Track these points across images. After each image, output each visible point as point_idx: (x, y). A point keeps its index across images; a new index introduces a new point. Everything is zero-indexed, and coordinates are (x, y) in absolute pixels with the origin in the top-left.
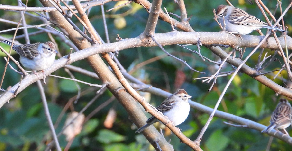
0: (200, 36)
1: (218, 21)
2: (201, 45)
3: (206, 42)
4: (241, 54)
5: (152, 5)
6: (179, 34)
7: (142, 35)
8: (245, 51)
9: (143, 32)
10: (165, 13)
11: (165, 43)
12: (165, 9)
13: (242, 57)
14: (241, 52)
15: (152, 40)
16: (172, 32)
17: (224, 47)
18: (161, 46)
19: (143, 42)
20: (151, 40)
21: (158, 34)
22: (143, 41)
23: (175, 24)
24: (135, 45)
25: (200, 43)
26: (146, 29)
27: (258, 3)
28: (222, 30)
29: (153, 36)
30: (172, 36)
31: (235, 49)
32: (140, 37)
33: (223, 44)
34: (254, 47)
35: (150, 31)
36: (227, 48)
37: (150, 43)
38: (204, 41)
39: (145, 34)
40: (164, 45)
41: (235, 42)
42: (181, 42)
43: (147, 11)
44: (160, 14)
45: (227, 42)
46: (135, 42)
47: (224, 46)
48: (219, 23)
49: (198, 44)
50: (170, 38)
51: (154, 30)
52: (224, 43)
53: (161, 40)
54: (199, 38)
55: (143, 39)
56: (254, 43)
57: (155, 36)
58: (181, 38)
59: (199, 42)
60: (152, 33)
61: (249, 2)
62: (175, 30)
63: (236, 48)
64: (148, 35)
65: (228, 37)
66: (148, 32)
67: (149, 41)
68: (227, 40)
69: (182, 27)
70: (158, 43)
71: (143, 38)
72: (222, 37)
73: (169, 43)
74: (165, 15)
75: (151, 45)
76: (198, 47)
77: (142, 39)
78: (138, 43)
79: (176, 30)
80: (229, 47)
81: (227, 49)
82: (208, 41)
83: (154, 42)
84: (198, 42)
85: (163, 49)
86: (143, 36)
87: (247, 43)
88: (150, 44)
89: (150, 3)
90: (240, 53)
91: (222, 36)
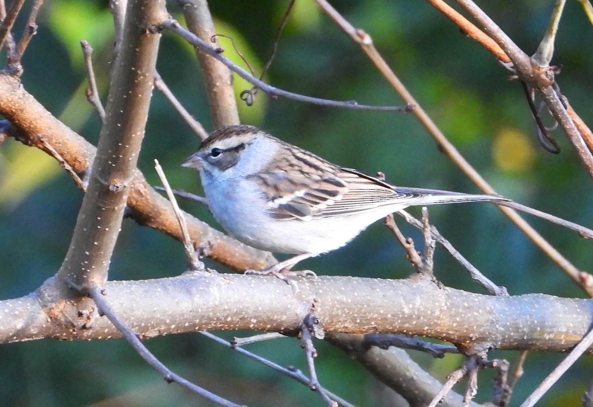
0: (315, 297)
1: (397, 230)
2: (320, 335)
3: (345, 325)
4: (505, 386)
5: (98, 153)
6: (219, 285)
7: (50, 288)
8: (520, 372)
9: (57, 275)
10: (155, 193)
11: (153, 327)
12: (159, 168)
13: (509, 397)
14: (505, 378)
15: (96, 309)
16: (187, 276)
17: (427, 350)
18: (138, 336)
19: (55, 320)
20: (89, 308)
21: (124, 282)
22: (56, 312)
23: (201, 244)
24: (19, 333)
25: (316, 328)
26: (66, 259)
27: (582, 147)
28: (417, 270)
29: (102, 292)
30: (188, 291)
31: (473, 360)
32: (40, 295)
33: (420, 335)
34: (561, 352)
35: (89, 267)
36: (440, 356)
37: (88, 326)
38: (332, 317)
39: (66, 283)
40: (153, 334)
41: (478, 326)
42: (226, 322)
43: (76, 183)
44: (135, 195)
45: (436, 324)
46: (16, 317)
47: (428, 345)
48: (403, 239)
49: (306, 330)
50: (177, 303)
51: (106, 263)
52: (426, 328)
53: (139, 313)
54: (310, 306)
55: (54, 305)
56: (561, 333)
57: (107, 292)
58: (227, 303)
59: (310, 323)
60: (98, 280)
61: (542, 140)
62: (202, 266)
63: (479, 354)
64: (79, 288)
65: (443, 304)
66: (80, 275)
67: (80, 315)
68: (438, 318)
69: (233, 256)
70: (126, 324)
71: (52, 302)
72: (418, 301)
73: (173, 326)
74: (159, 200)
75: (90, 332)
76: (304, 348)
77: (49, 304)
78: (33, 322)
79: (206, 268)
80: (451, 351)
81: (439, 360)
82: (354, 320)
83: (105, 317)
84: (306, 321)
85: (147, 351)
86: (56, 293)
87: (533, 331)
88: (84, 327)
89: (90, 145)
90: (500, 383)
91: (418, 297)
